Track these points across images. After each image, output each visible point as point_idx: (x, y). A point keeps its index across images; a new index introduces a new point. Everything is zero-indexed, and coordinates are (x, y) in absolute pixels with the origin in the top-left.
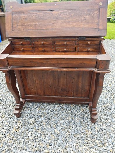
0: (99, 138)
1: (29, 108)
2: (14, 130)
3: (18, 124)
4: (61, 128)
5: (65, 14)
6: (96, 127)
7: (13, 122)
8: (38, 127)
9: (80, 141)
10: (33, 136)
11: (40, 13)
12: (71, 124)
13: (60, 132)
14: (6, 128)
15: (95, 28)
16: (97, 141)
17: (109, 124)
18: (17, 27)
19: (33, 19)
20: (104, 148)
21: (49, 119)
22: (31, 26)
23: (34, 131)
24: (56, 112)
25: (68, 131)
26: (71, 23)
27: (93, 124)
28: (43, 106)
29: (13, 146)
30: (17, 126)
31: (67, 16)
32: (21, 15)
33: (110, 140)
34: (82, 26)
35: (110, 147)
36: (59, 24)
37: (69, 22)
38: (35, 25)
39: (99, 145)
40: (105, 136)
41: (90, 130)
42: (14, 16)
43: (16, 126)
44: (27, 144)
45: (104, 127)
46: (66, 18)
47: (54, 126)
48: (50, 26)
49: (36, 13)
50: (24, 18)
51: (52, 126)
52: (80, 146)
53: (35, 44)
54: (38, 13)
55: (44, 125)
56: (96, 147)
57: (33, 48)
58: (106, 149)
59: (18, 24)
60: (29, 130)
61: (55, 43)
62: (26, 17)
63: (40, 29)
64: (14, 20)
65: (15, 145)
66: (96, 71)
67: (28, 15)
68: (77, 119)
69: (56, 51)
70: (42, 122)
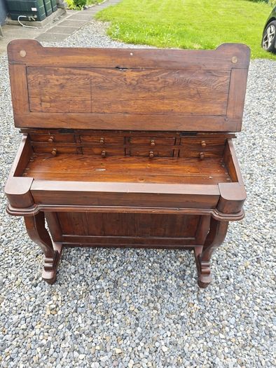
0: (212, 318)
1: (71, 259)
2: (48, 313)
3: (54, 298)
4: (141, 301)
5: (155, 79)
6: (207, 295)
7: (43, 293)
8: (96, 302)
9: (179, 327)
10: (89, 322)
11: (96, 74)
12: (160, 292)
13: (139, 309)
14: (30, 309)
15: (219, 114)
16: (209, 324)
17: (231, 288)
18: (41, 104)
19: (79, 88)
20: (222, 336)
21: (116, 283)
22: (75, 103)
23: (89, 311)
24: (130, 268)
25: (155, 308)
26: (166, 101)
27: (202, 290)
28: (101, 254)
29: (52, 346)
30: (51, 302)
31: (159, 84)
32: (49, 76)
33: (232, 320)
34: (190, 109)
35: (232, 333)
36: (140, 102)
37: (163, 98)
38: (83, 101)
39: (212, 332)
40: (224, 313)
41: (196, 302)
42: (30, 77)
43: (50, 304)
44: (79, 341)
45: (223, 294)
46: (155, 88)
47: (128, 298)
48: (120, 106)
49: (85, 72)
50: (56, 83)
51: (123, 298)
52: (179, 336)
53: (86, 141)
54: (91, 74)
55: (107, 297)
56: (207, 335)
57: (81, 148)
58: (225, 339)
59: (42, 98)
60: (79, 310)
61: (129, 141)
62: (62, 81)
63: (95, 112)
64: (33, 86)
65: (56, 343)
66: (216, 215)
67: (67, 77)
68: (171, 281)
69: (131, 155)
70: (102, 290)
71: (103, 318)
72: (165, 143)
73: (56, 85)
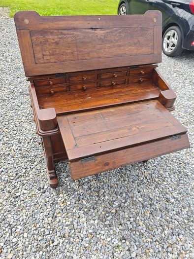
3: (61, 196)
4: (115, 180)
5: (114, 34)
6: (149, 165)
11: (79, 33)
15: (150, 53)
16: (157, 180)
18: (43, 58)
19: (69, 43)
20: (165, 183)
22: (67, 54)
23: (88, 196)
26: (122, 48)
27: (145, 164)
29: (74, 223)
30: (60, 199)
31: (117, 37)
32: (47, 37)
34: (135, 52)
35: (169, 180)
36: (107, 50)
37: (120, 46)
38: (72, 53)
40: (161, 172)
41: (145, 170)
42: (34, 38)
44: (90, 214)
45: (157, 162)
46: (115, 40)
47: (107, 180)
48: (95, 54)
49: (72, 32)
50: (53, 41)
53: (73, 81)
54: (75, 33)
57: (69, 87)
58: (167, 184)
59: (44, 53)
60: (81, 197)
61: (100, 76)
62: (56, 40)
63: (81, 59)
64: (36, 45)
65: (76, 221)
67: (60, 36)
69: (100, 87)
70: (90, 181)
71: (98, 196)
72: (121, 75)
73: (52, 43)
